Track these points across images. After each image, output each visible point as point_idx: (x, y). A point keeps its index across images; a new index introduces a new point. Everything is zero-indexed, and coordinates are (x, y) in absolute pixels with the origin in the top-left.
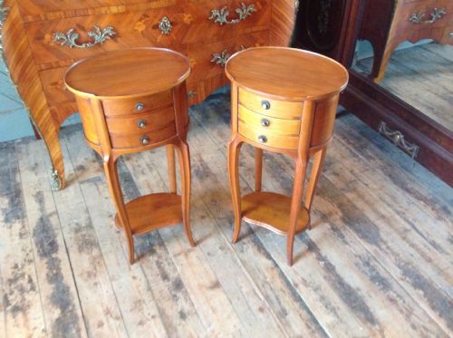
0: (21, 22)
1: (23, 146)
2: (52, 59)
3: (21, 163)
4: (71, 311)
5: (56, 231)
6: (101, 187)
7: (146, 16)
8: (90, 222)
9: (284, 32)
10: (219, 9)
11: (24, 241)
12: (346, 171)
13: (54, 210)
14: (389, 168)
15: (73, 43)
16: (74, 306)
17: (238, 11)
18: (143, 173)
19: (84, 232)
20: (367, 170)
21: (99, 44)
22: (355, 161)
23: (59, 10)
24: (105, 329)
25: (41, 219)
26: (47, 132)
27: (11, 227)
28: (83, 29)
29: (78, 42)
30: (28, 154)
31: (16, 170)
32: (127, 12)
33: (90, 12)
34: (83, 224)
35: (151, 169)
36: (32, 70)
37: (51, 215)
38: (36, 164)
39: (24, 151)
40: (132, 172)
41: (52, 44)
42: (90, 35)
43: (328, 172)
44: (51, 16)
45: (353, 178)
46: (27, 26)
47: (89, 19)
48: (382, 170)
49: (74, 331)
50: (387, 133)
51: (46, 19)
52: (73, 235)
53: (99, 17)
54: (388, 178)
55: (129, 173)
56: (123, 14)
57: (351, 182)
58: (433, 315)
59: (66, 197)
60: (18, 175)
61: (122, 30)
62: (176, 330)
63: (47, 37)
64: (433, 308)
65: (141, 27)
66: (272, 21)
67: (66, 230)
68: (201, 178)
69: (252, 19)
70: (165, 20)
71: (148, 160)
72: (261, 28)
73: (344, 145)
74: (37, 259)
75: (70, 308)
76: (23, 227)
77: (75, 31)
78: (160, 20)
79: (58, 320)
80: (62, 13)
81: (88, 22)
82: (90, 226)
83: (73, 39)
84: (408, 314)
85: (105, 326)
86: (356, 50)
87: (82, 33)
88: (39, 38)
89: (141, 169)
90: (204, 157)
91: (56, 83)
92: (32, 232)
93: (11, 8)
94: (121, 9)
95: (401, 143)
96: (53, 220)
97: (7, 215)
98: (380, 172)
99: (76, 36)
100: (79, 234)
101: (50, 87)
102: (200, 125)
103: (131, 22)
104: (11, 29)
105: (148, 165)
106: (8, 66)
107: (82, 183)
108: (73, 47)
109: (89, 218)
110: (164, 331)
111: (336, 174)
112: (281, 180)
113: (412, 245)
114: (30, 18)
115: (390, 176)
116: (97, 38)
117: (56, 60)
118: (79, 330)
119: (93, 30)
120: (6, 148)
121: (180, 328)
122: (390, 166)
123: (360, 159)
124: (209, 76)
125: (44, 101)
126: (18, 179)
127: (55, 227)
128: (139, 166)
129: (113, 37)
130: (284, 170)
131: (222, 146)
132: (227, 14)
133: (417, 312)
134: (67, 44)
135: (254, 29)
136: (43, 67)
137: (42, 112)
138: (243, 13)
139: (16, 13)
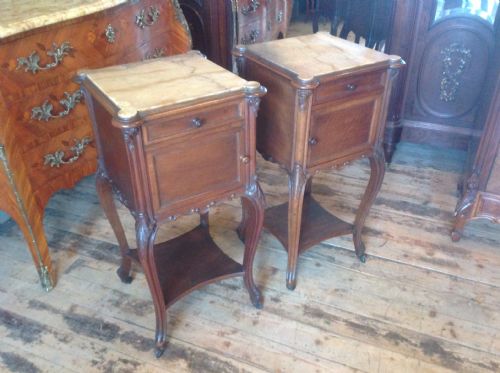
0: (4, 104)
2: (32, 139)
4: (192, 353)
5: (97, 317)
8: (121, 293)
11: (74, 342)
15: (49, 115)
16: (189, 349)
19: (125, 302)
24: (235, 344)
25: (66, 318)
27: (41, 342)
28: (55, 98)
29: (53, 113)
33: (60, 80)
34: (115, 297)
37: (72, 310)
41: (31, 121)
42: (62, 102)
44: (28, 91)
47: (60, 87)
49: (213, 362)
51: (24, 96)
52: (117, 310)
53: (68, 83)
58: (401, 213)
59: (67, 290)
62: (283, 310)
63: (26, 114)
64: (398, 209)
67: (105, 311)
74: (108, 345)
75: (189, 352)
77: (49, 103)
79: (190, 366)
81: (59, 90)
82: (124, 295)
83: (48, 111)
84: (390, 219)
85: (232, 342)
87: (55, 103)
88: (20, 117)
91: (36, 165)
92: (71, 332)
96: (81, 312)
97: (21, 336)
99: (50, 108)
101: (32, 170)
108: (50, 118)
109: (115, 291)
110: (276, 316)
113: (353, 185)
114: (11, 98)
116: (69, 104)
117: (36, 137)
118: (216, 359)
119: (64, 97)
121: (283, 308)
125: (30, 187)
127: (89, 315)
133: (393, 216)
134: (44, 118)
136: (25, 148)
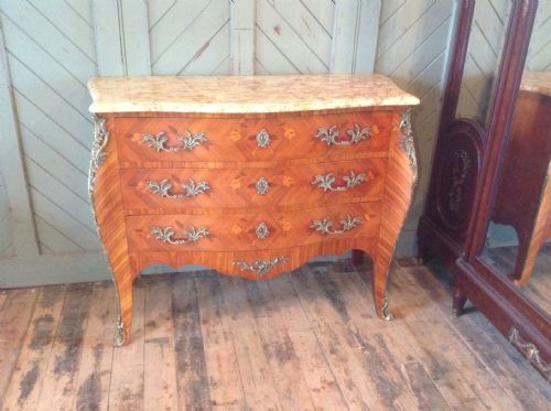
0: (118, 167)
1: (101, 289)
2: (142, 206)
3: (93, 308)
5: (103, 394)
6: (166, 350)
7: (242, 174)
8: (143, 391)
9: (399, 206)
10: (324, 175)
11: (66, 398)
12: (465, 385)
13: (108, 368)
14: (524, 391)
15: (166, 193)
17: (346, 178)
18: (217, 342)
19: (131, 401)
20: (493, 388)
21: (191, 196)
22: (478, 373)
23: (157, 160)
25: (92, 376)
26: (121, 279)
27: (57, 379)
28: (178, 180)
29: (169, 192)
30: (103, 299)
31: (84, 316)
32: (224, 169)
33: (187, 165)
34: (134, 390)
35: (226, 338)
36: (119, 215)
37: (103, 373)
38: (108, 313)
39: (100, 295)
40: (205, 338)
41: (144, 192)
42: (184, 186)
43: (442, 381)
44: (148, 165)
45: (472, 395)
46: (123, 171)
47: (185, 172)
48: (514, 391)
50: (519, 344)
51: (143, 167)
52: (118, 402)
53: (196, 170)
54: (518, 403)
55: (202, 339)
56: (219, 170)
57: (468, 400)
59: (126, 355)
60: (85, 321)
61: (217, 185)
63: (141, 184)
65: (236, 185)
66: (385, 192)
67: (114, 394)
68: (281, 360)
69: (363, 188)
70: (262, 180)
71: (226, 327)
72: (372, 199)
73: (469, 350)
76: (71, 382)
77: (169, 181)
78: (258, 180)
80: (159, 163)
81: (184, 175)
82: (140, 395)
83: (166, 189)
86: (488, 235)
87: (176, 184)
88: (133, 184)
89: (215, 336)
90: (291, 334)
91: (140, 230)
92: (77, 389)
93: (111, 153)
94: (219, 165)
95: (535, 359)
96: (104, 380)
97: (59, 364)
98: (510, 393)
99: (169, 187)
100: (125, 403)
101: (134, 233)
102: (296, 295)
103: (227, 178)
104: (105, 173)
105: (225, 333)
106: (94, 208)
107: (147, 341)
108: (165, 196)
109: (143, 385)
111: (451, 386)
112: (378, 381)
114: (127, 165)
115: (523, 402)
116: (190, 191)
117: (146, 207)
119: (188, 182)
120: (84, 289)
122: (526, 387)
123: (486, 372)
124: (307, 242)
125: (125, 247)
126: (84, 327)
127: (103, 388)
128: (215, 332)
129: (206, 192)
130: (385, 368)
131: (316, 324)
132: (333, 180)
134: (159, 193)
135: (365, 199)
136: (131, 212)
137: (120, 258)
138: (351, 181)
139: (114, 159)
